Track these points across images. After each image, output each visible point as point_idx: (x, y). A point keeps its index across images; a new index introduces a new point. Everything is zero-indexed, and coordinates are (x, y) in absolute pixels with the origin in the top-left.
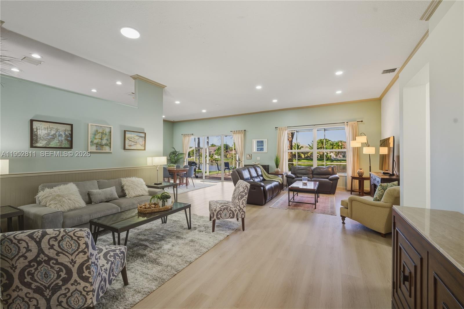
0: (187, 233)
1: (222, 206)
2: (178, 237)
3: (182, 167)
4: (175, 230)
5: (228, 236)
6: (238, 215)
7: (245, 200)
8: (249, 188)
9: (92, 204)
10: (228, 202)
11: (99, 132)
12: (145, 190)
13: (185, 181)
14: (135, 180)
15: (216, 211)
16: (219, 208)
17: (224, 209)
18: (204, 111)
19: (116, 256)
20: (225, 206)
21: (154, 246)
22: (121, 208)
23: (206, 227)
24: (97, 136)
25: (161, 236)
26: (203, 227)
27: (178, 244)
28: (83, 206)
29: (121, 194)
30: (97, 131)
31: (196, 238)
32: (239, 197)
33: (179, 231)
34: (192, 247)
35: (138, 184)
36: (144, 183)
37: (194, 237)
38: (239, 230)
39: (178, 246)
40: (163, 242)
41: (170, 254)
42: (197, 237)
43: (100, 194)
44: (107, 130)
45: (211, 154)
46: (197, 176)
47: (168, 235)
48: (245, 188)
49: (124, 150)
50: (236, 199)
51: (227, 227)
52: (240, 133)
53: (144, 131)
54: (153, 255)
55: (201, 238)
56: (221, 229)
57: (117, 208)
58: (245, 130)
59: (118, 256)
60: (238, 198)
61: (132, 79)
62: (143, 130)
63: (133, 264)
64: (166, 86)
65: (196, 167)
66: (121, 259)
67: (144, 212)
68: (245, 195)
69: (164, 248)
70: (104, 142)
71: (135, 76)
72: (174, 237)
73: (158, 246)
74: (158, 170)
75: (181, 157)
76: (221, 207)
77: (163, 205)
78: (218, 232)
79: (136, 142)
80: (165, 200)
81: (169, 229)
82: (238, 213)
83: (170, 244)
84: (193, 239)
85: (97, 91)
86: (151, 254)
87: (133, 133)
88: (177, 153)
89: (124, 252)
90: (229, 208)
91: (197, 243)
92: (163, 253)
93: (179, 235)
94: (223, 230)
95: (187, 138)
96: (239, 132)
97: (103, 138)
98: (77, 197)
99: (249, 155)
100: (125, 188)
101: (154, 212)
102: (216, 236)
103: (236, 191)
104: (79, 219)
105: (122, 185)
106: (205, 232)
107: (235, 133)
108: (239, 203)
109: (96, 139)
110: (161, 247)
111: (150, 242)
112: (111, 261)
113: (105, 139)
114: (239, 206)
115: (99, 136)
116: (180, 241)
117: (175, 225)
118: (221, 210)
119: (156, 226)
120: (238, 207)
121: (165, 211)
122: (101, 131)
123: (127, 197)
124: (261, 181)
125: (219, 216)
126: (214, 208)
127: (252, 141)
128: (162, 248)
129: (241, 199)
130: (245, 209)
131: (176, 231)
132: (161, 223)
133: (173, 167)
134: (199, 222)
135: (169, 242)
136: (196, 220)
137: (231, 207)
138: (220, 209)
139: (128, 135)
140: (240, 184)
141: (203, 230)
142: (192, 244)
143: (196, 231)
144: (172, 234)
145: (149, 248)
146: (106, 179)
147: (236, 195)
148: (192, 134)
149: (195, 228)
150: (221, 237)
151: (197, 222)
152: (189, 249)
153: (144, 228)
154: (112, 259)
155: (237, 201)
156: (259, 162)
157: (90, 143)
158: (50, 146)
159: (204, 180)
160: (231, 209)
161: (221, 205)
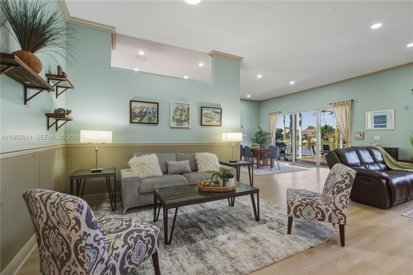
0: (253, 226)
1: (305, 199)
2: (240, 229)
3: (267, 147)
4: (240, 218)
5: (312, 247)
6: (332, 218)
7: (346, 196)
8: (354, 177)
9: (168, 174)
10: (315, 195)
11: (179, 109)
12: (217, 167)
13: (269, 163)
14: (208, 155)
15: (293, 204)
16: (299, 201)
17: (307, 205)
18: (292, 83)
19: (138, 240)
20: (309, 199)
21: (209, 232)
22: (189, 182)
23: (280, 224)
24: (177, 112)
25: (222, 221)
26: (276, 223)
27: (236, 238)
28: (160, 176)
29: (194, 168)
30: (177, 108)
31: (262, 237)
32: (335, 190)
33: (244, 220)
34: (252, 250)
35: (211, 159)
36: (217, 159)
37: (259, 233)
38: (334, 242)
39: (235, 241)
40: (220, 230)
41: (221, 250)
42: (263, 234)
43: (175, 166)
44: (186, 107)
45: (308, 137)
46: (287, 159)
47: (230, 222)
48: (346, 177)
49: (201, 125)
50: (329, 192)
51: (313, 231)
52: (344, 105)
53: (220, 107)
54: (202, 244)
55: (269, 239)
56: (302, 232)
57: (185, 181)
58: (352, 100)
59: (141, 239)
60: (333, 191)
61: (209, 56)
62: (220, 105)
63: (178, 249)
64: (244, 58)
65: (285, 148)
66: (147, 244)
67: (203, 190)
68: (346, 189)
69: (218, 240)
70: (183, 118)
71: (211, 53)
72: (235, 227)
73: (213, 234)
74: (233, 147)
75: (267, 137)
76: (302, 200)
77: (224, 185)
78: (297, 236)
79: (213, 118)
80: (226, 179)
81: (234, 215)
82: (332, 215)
83: (227, 235)
84: (258, 236)
85: (188, 77)
86: (201, 242)
87: (208, 109)
88: (264, 133)
89: (153, 235)
90: (316, 204)
91: (261, 244)
92: (214, 245)
93: (241, 226)
94: (304, 235)
95: (274, 117)
96: (342, 104)
97: (183, 115)
98: (156, 166)
99: (360, 134)
100: (198, 162)
101: (212, 192)
102: (292, 242)
103: (330, 180)
104: (151, 186)
105: (196, 159)
106: (277, 230)
107: (336, 106)
108: (334, 199)
109: (176, 115)
110: (215, 236)
111: (207, 226)
112: (129, 244)
113: (184, 115)
114: (334, 204)
115: (179, 113)
116: (241, 235)
117: (242, 211)
118: (301, 205)
119: (222, 208)
120: (332, 205)
121: (225, 192)
122: (180, 108)
123: (199, 171)
124: (381, 170)
125: (298, 213)
126: (291, 199)
127: (365, 113)
128: (216, 238)
129: (338, 194)
130: (345, 211)
131: (240, 220)
132: (228, 205)
133: (256, 147)
134: (273, 214)
135: (226, 233)
136: (269, 210)
137: (318, 204)
138: (300, 203)
139: (204, 111)
140: (337, 170)
141: (274, 227)
142: (253, 244)
143: (265, 226)
144: (235, 222)
145: (203, 233)
146: (183, 153)
147: (329, 186)
148: (280, 112)
149: (265, 222)
150: (300, 246)
151: (270, 213)
152: (247, 250)
153: (210, 207)
154: (131, 242)
155: (331, 196)
156: (378, 144)
157: (172, 119)
158: (143, 122)
159: (294, 163)
160: (319, 206)
161: (302, 198)
